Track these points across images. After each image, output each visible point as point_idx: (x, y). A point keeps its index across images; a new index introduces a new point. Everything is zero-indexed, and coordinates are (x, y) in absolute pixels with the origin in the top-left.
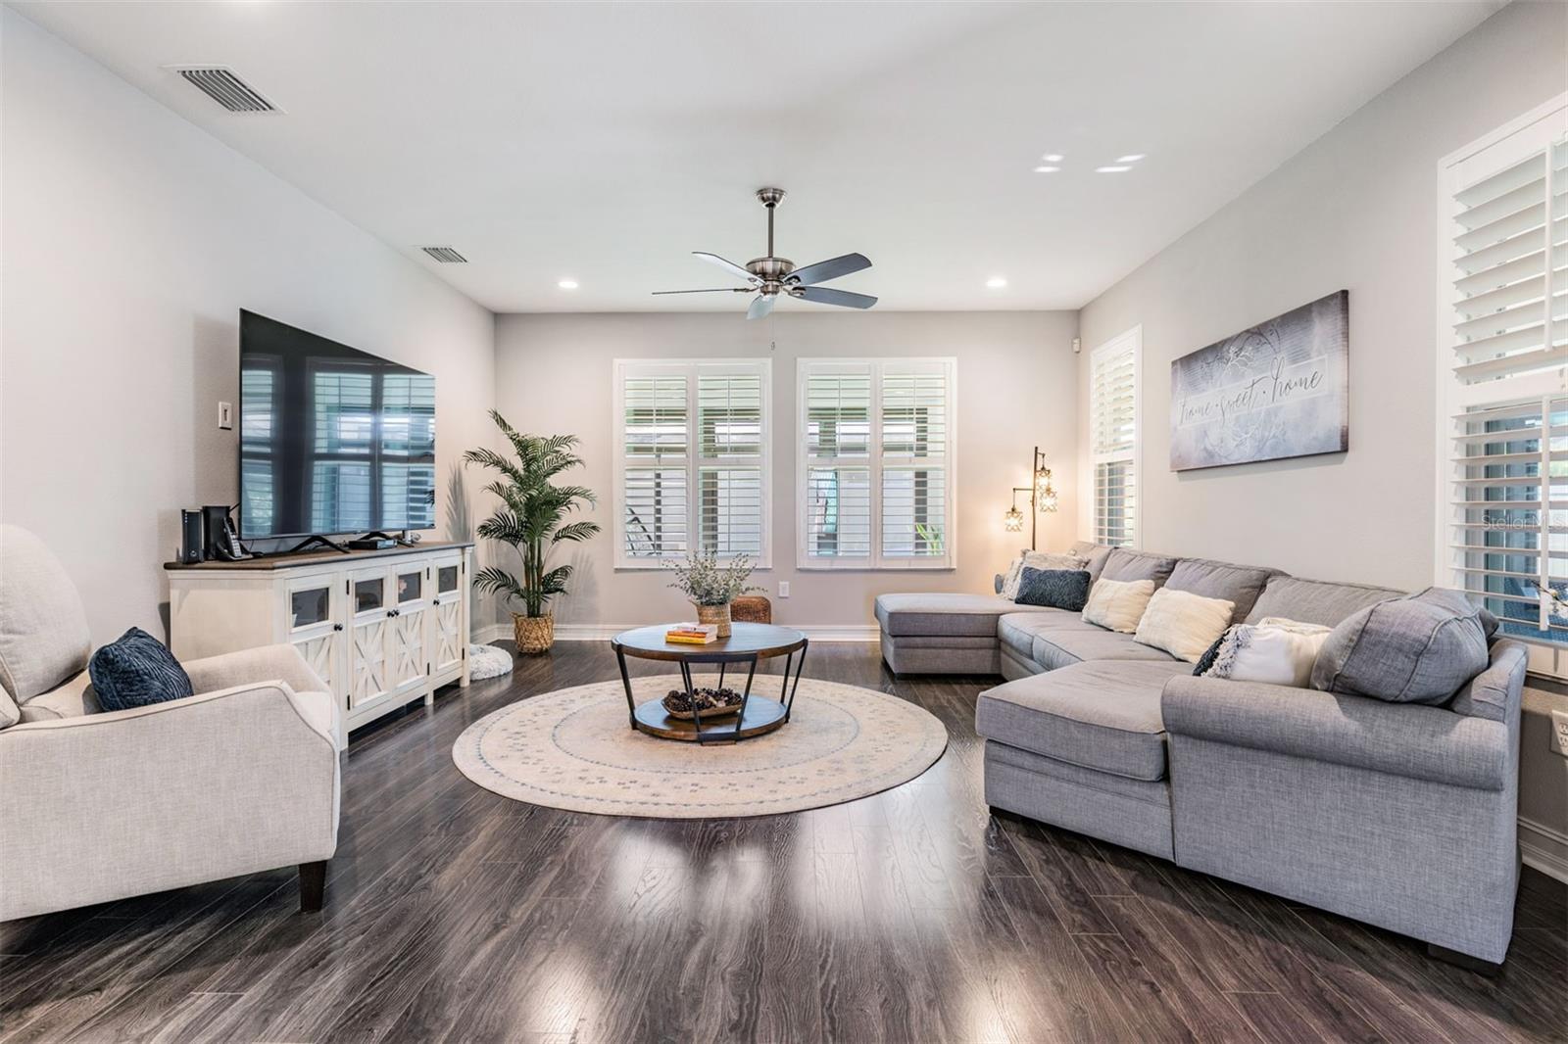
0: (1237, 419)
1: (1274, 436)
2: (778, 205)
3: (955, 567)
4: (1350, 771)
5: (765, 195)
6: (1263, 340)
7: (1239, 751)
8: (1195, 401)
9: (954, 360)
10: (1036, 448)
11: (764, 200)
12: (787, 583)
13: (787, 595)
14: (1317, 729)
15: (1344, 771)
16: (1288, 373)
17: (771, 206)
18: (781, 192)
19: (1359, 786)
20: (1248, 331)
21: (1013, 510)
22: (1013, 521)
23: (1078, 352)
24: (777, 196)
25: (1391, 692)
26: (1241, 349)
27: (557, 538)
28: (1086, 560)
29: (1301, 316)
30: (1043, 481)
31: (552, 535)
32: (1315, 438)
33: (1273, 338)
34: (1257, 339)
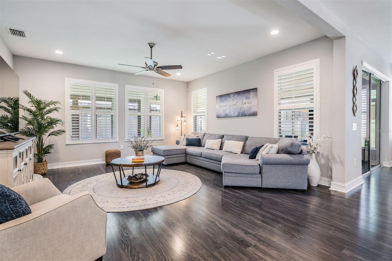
0: (233, 108)
1: (242, 112)
2: (153, 48)
3: (164, 139)
4: (290, 165)
5: (150, 45)
6: (239, 94)
7: (274, 165)
8: (222, 104)
9: (163, 90)
10: (182, 112)
11: (150, 46)
12: (123, 145)
13: (123, 148)
14: (288, 160)
15: (289, 166)
16: (245, 101)
17: (151, 48)
18: (155, 45)
19: (291, 168)
20: (236, 92)
21: (177, 125)
22: (177, 128)
23: (187, 91)
24: (154, 45)
25: (296, 152)
26: (234, 96)
27: (49, 135)
28: (198, 136)
29: (248, 91)
30: (183, 119)
31: (47, 134)
32: (251, 113)
33: (242, 94)
34: (238, 94)
